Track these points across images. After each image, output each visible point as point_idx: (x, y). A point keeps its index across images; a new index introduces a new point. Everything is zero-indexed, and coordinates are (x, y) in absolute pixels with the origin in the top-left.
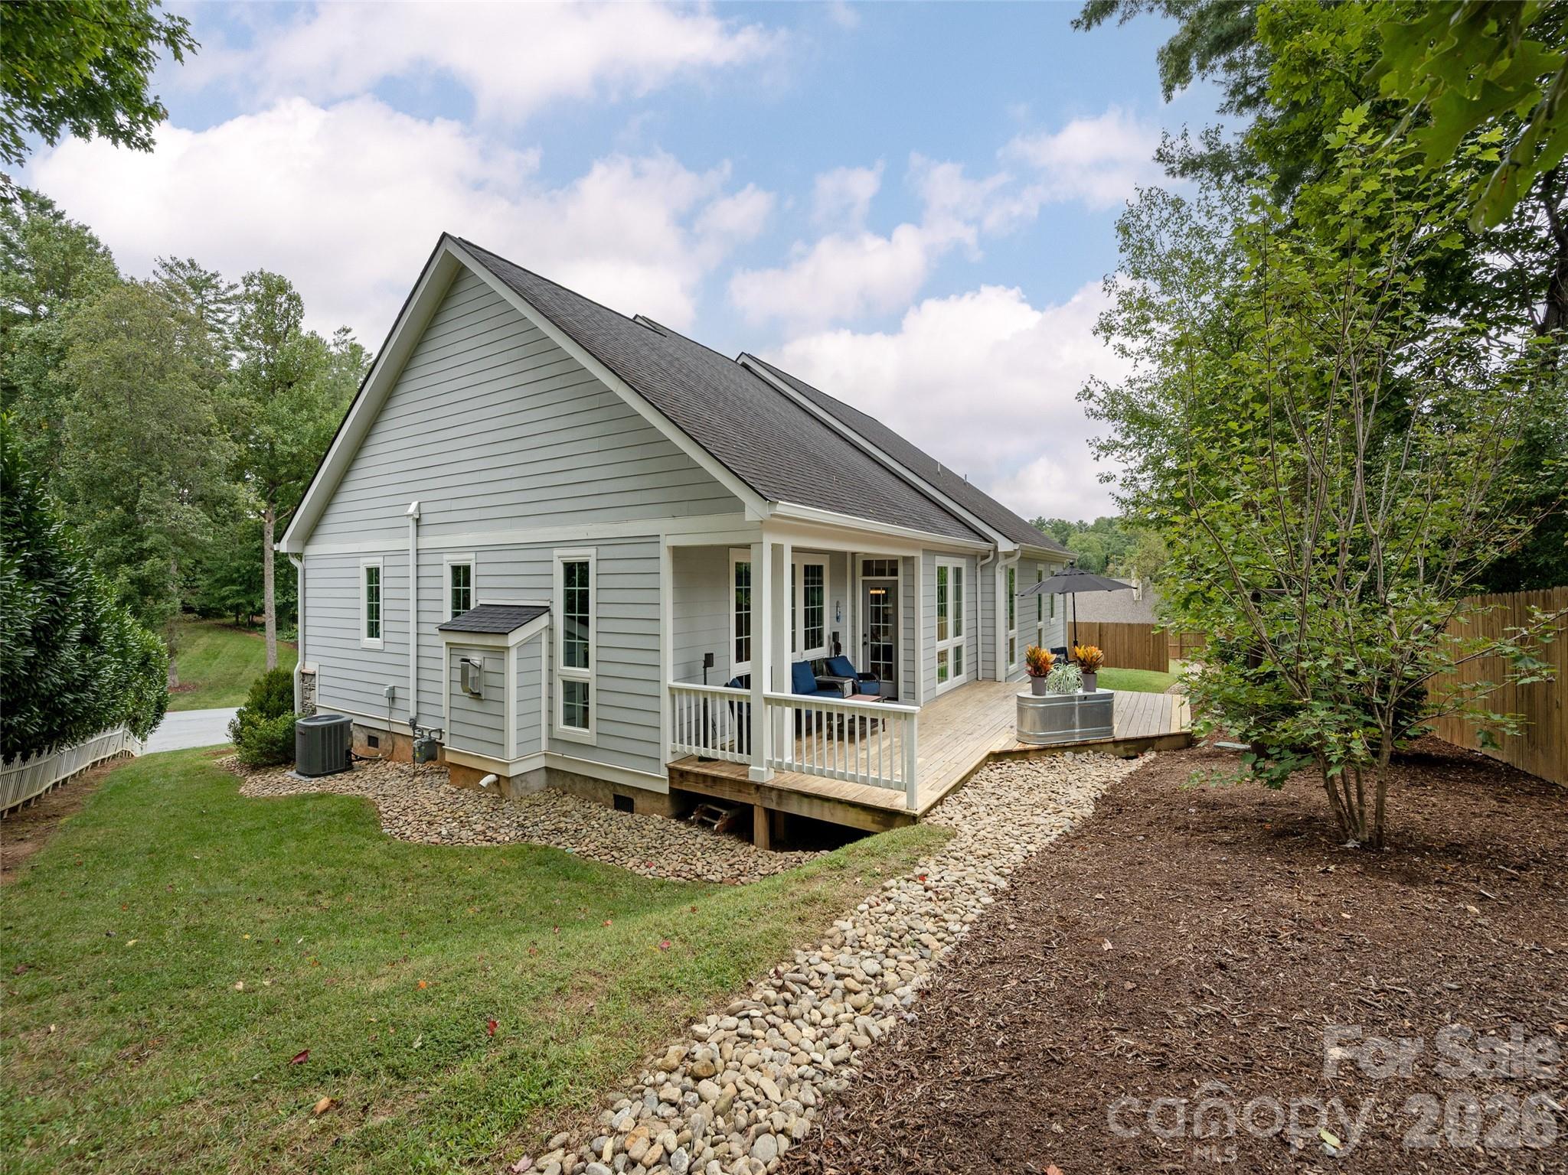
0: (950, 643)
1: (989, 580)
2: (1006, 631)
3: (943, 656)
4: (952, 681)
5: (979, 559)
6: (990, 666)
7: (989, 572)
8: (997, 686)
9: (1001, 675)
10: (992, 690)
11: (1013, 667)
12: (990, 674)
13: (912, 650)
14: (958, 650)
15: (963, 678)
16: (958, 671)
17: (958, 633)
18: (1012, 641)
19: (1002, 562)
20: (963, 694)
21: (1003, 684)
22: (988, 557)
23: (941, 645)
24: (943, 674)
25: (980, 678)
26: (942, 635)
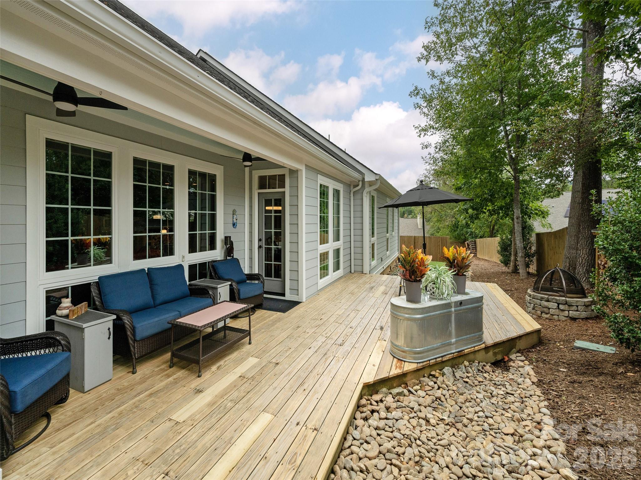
0: (330, 246)
1: (359, 202)
2: (370, 239)
3: (324, 256)
4: (332, 275)
5: (352, 187)
6: (359, 262)
7: (359, 196)
8: (365, 278)
9: (366, 269)
10: (361, 281)
11: (374, 263)
12: (359, 268)
13: (296, 252)
14: (337, 252)
15: (340, 273)
16: (337, 267)
17: (337, 238)
18: (373, 245)
19: (367, 189)
20: (340, 286)
21: (368, 276)
22: (358, 185)
23: (323, 248)
24: (324, 270)
25: (353, 271)
26: (324, 241)
